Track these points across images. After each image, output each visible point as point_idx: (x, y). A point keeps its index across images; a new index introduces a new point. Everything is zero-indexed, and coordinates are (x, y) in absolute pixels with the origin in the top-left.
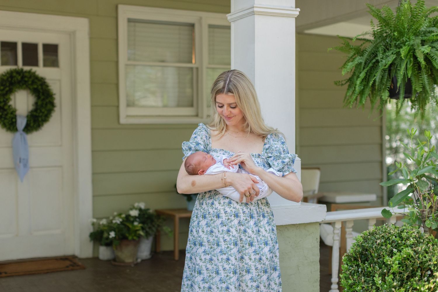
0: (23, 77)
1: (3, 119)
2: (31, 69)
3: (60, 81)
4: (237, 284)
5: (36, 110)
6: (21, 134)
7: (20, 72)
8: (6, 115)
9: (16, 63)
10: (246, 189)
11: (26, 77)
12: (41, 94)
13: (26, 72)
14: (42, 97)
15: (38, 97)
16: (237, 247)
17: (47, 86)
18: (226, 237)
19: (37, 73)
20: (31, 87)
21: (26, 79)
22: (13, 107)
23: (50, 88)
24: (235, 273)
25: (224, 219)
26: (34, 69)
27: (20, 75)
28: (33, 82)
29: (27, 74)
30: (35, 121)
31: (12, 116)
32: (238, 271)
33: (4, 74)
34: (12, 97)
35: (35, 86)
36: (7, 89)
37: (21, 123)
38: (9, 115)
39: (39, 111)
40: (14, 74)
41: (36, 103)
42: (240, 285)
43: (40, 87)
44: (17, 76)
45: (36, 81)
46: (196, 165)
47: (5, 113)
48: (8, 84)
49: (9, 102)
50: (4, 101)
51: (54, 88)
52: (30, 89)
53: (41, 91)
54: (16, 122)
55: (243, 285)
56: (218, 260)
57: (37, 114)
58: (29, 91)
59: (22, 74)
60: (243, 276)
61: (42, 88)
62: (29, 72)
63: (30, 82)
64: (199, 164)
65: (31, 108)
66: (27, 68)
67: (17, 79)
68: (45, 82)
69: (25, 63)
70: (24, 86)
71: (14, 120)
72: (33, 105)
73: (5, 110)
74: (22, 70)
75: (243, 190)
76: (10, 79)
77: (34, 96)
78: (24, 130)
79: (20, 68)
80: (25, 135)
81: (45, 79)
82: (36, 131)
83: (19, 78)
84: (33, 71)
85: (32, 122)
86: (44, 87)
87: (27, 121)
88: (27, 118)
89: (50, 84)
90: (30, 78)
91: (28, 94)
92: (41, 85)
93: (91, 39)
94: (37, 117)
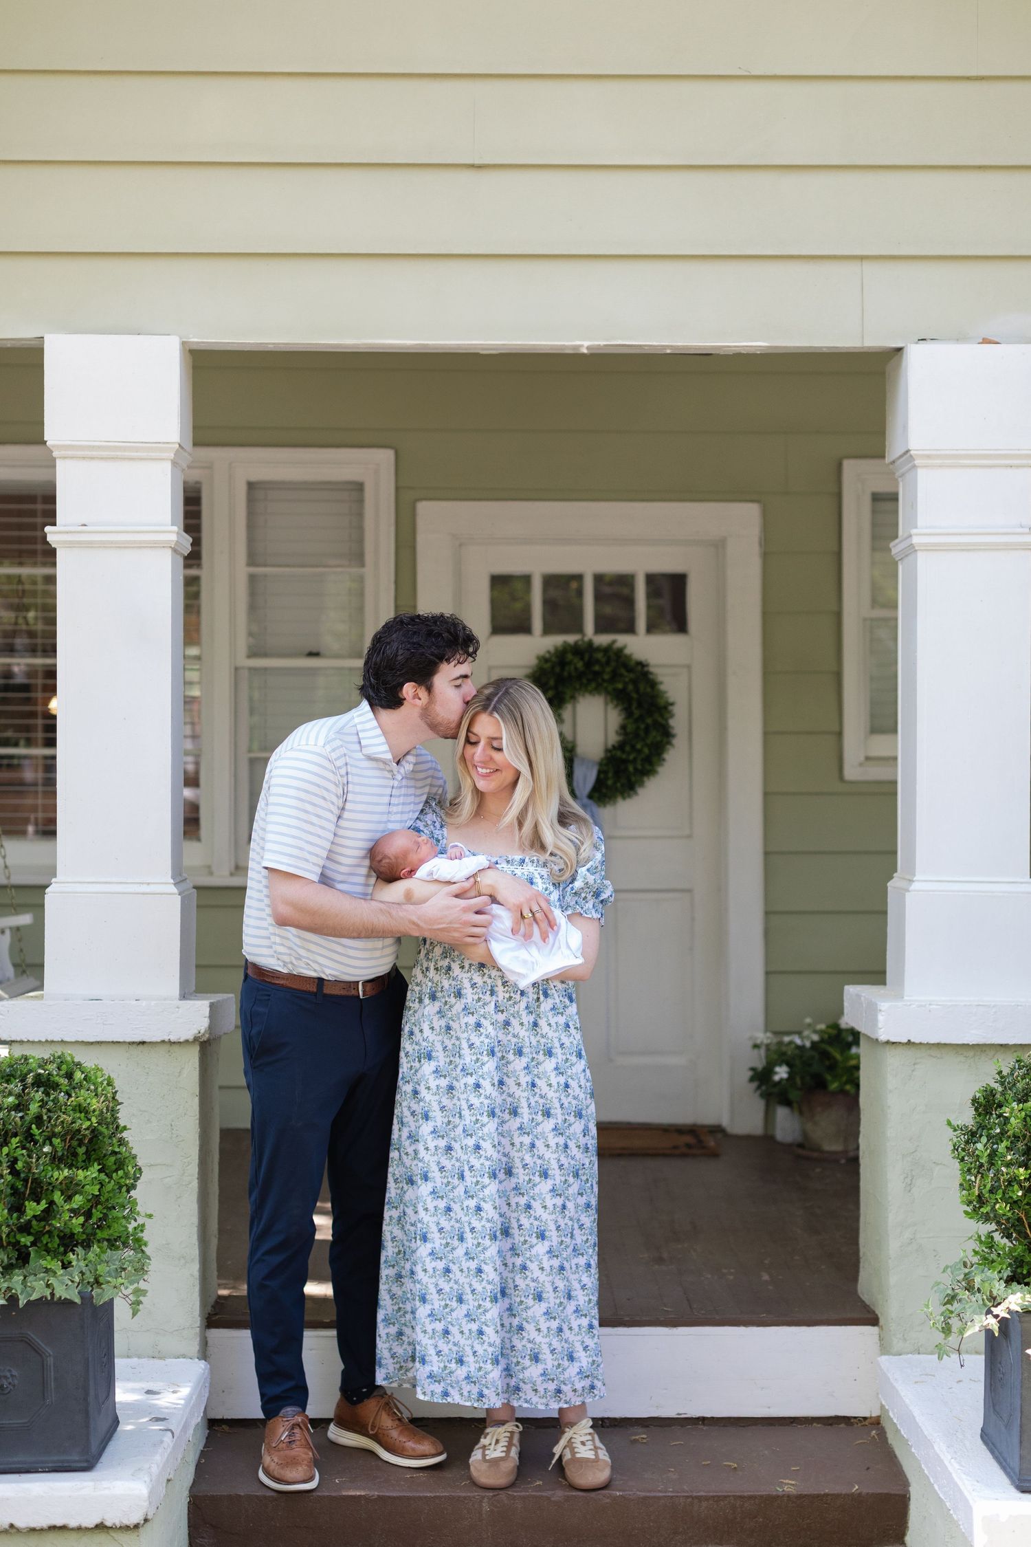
0: (588, 665)
2: (614, 642)
3: (689, 667)
4: (497, 1140)
5: (620, 746)
7: (584, 651)
9: (578, 627)
11: (598, 661)
12: (634, 705)
13: (599, 649)
14: (637, 713)
15: (628, 712)
16: (495, 1059)
17: (653, 684)
18: (474, 1038)
19: (627, 651)
20: (610, 688)
21: (597, 668)
22: (569, 736)
23: (662, 687)
26: (622, 640)
27: (582, 659)
28: (615, 676)
29: (599, 656)
30: (617, 773)
32: (497, 1111)
33: (547, 655)
34: (566, 714)
35: (620, 686)
36: (551, 693)
37: (585, 777)
39: (628, 748)
40: (569, 657)
41: (623, 727)
43: (630, 687)
44: (576, 660)
45: (623, 671)
46: (397, 858)
48: (552, 683)
51: (672, 687)
52: (607, 691)
53: (635, 696)
57: (624, 756)
58: (609, 698)
59: (587, 657)
60: (503, 1122)
61: (637, 691)
62: (607, 650)
63: (606, 677)
64: (405, 855)
65: (613, 739)
66: (603, 640)
67: (576, 669)
68: (647, 674)
69: (601, 626)
70: (593, 685)
72: (617, 733)
74: (590, 643)
76: (558, 670)
77: (619, 708)
78: (590, 797)
79: (586, 639)
80: (595, 808)
81: (647, 665)
82: (624, 798)
83: (580, 665)
84: (618, 645)
85: (610, 775)
86: (642, 687)
87: (599, 772)
88: (601, 764)
89: (660, 679)
90: (608, 663)
91: (606, 704)
92: (635, 682)
93: (766, 556)
94: (625, 762)
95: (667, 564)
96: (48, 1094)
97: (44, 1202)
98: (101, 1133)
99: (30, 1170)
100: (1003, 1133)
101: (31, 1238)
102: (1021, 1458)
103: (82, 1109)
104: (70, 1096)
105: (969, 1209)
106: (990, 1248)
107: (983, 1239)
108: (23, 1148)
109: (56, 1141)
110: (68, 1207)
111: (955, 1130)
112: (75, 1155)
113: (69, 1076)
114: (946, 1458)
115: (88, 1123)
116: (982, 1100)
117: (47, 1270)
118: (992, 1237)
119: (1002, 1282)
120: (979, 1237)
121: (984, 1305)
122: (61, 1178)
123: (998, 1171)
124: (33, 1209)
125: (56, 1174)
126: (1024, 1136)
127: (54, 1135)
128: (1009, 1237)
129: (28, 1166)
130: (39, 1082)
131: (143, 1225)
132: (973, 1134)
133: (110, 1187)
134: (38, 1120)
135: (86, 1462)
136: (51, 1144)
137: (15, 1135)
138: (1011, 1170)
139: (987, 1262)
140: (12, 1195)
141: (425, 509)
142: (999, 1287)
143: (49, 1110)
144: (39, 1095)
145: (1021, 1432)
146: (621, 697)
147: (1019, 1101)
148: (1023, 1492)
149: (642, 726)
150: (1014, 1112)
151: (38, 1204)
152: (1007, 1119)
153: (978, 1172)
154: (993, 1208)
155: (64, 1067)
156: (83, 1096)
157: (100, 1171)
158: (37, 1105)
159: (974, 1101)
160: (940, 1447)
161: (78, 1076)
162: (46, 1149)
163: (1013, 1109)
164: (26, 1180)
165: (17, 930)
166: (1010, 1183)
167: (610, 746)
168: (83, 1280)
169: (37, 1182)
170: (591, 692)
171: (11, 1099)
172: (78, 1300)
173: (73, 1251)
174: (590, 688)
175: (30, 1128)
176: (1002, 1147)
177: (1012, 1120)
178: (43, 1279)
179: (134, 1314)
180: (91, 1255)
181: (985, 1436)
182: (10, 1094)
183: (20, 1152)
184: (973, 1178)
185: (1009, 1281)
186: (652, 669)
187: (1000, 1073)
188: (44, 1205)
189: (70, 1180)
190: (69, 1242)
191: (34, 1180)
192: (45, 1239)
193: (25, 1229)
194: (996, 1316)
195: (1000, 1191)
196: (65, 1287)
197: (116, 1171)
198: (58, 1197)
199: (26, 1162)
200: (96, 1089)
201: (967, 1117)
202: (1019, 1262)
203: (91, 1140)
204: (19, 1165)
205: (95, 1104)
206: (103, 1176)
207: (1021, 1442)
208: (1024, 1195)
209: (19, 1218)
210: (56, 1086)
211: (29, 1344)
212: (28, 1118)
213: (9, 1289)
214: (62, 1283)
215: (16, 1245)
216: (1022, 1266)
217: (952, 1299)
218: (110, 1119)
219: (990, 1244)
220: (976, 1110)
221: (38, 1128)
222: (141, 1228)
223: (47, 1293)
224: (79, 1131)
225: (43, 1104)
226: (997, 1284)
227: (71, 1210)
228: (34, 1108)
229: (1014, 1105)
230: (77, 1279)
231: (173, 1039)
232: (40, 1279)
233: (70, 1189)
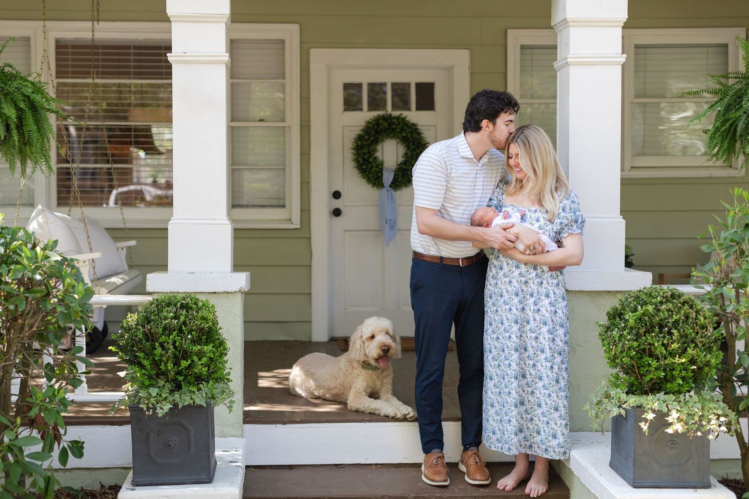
0: (390, 125)
1: (367, 173)
2: (401, 114)
3: (435, 126)
4: (518, 335)
5: (404, 163)
6: (388, 191)
7: (388, 118)
8: (371, 168)
9: (384, 106)
10: (531, 242)
11: (394, 124)
12: (411, 144)
13: (394, 118)
14: (412, 147)
15: (408, 148)
16: (519, 298)
17: (419, 134)
18: (509, 288)
19: (407, 119)
20: (400, 136)
21: (394, 126)
22: (380, 158)
23: (423, 135)
24: (516, 322)
25: (506, 271)
26: (405, 113)
27: (387, 122)
28: (402, 130)
29: (395, 121)
30: (403, 176)
31: (377, 169)
32: (519, 321)
33: (370, 121)
34: (379, 148)
35: (404, 135)
36: (372, 138)
37: (388, 177)
38: (374, 169)
39: (408, 164)
40: (381, 121)
41: (406, 154)
42: (521, 336)
44: (384, 123)
45: (406, 128)
46: (479, 220)
47: (370, 166)
48: (373, 133)
49: (374, 154)
50: (369, 152)
51: (428, 135)
52: (398, 137)
53: (411, 139)
54: (382, 176)
55: (524, 335)
56: (502, 310)
57: (406, 168)
58: (398, 140)
60: (524, 327)
61: (412, 137)
62: (398, 118)
63: (398, 131)
64: (482, 218)
65: (401, 160)
66: (396, 113)
67: (384, 127)
68: (416, 129)
69: (395, 107)
70: (392, 134)
71: (379, 174)
72: (403, 157)
73: (370, 163)
74: (390, 115)
75: (528, 243)
76: (376, 127)
77: (404, 145)
78: (390, 186)
79: (388, 113)
80: (393, 192)
81: (417, 125)
82: (406, 187)
83: (386, 125)
84: (403, 116)
85: (400, 176)
86: (414, 135)
87: (395, 175)
88: (395, 171)
89: (422, 132)
90: (399, 124)
91: (397, 143)
92: (411, 133)
93: (472, 74)
94: (406, 170)
95: (425, 78)
96: (188, 312)
97: (189, 360)
98: (212, 330)
99: (181, 346)
100: (626, 326)
101: (183, 377)
102: (634, 472)
103: (204, 319)
104: (198, 313)
105: (609, 361)
106: (617, 379)
107: (614, 375)
108: (178, 336)
109: (194, 333)
110: (200, 363)
111: (600, 326)
112: (201, 339)
113: (196, 304)
114: (596, 475)
115: (208, 325)
116: (612, 313)
117: (190, 392)
118: (618, 374)
119: (624, 394)
120: (612, 374)
121: (616, 404)
122: (197, 349)
123: (624, 343)
124: (184, 364)
125: (194, 348)
126: (636, 327)
127: (192, 330)
128: (627, 373)
129: (181, 344)
130: (183, 307)
131: (229, 373)
132: (608, 328)
133: (217, 354)
134: (184, 323)
135: (209, 480)
136: (191, 334)
137: (174, 330)
138: (630, 343)
139: (617, 386)
140: (173, 358)
141: (312, 51)
142: (623, 396)
143: (189, 319)
144: (184, 312)
145: (634, 461)
146: (405, 140)
147: (632, 312)
148: (635, 488)
149: (415, 153)
150: (630, 317)
151: (187, 361)
152: (628, 320)
153: (614, 345)
154: (621, 360)
155: (193, 300)
156: (203, 313)
157: (213, 347)
158: (184, 317)
159: (608, 313)
160: (592, 470)
161: (200, 304)
162: (189, 336)
163: (630, 315)
164: (180, 351)
165: (129, 248)
166: (629, 348)
167: (399, 163)
168: (206, 396)
169: (185, 352)
170: (390, 138)
171: (172, 314)
172: (205, 406)
173: (201, 383)
174: (390, 136)
175: (181, 327)
176: (625, 333)
177: (630, 320)
178: (189, 396)
179: (230, 412)
180: (209, 385)
181: (612, 465)
182: (171, 312)
183: (177, 338)
184: (611, 347)
185: (627, 393)
186: (418, 127)
187: (621, 300)
188: (189, 362)
189: (200, 351)
190: (199, 379)
191: (184, 350)
192: (189, 378)
193: (179, 373)
194: (624, 409)
195: (625, 352)
196: (200, 400)
197: (220, 347)
198: (195, 358)
199: (180, 343)
200: (209, 310)
201: (605, 321)
202: (632, 385)
203: (207, 333)
204: (177, 344)
205: (211, 316)
206: (214, 349)
207: (634, 465)
208: (636, 354)
209: (178, 368)
210: (191, 308)
211: (182, 426)
212: (180, 323)
213: (174, 400)
214: (198, 397)
215: (175, 381)
216: (633, 387)
217: (599, 403)
218: (215, 323)
219: (617, 378)
220: (609, 317)
221: (185, 327)
222: (229, 374)
223: (192, 402)
224: (203, 328)
225: (187, 316)
226: (622, 395)
227: (202, 364)
228: (182, 318)
229: (630, 313)
230: (204, 396)
231: (229, 291)
232: (188, 396)
233: (200, 355)
